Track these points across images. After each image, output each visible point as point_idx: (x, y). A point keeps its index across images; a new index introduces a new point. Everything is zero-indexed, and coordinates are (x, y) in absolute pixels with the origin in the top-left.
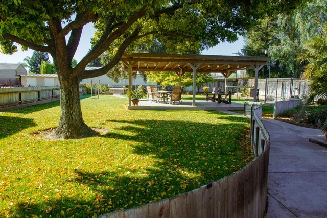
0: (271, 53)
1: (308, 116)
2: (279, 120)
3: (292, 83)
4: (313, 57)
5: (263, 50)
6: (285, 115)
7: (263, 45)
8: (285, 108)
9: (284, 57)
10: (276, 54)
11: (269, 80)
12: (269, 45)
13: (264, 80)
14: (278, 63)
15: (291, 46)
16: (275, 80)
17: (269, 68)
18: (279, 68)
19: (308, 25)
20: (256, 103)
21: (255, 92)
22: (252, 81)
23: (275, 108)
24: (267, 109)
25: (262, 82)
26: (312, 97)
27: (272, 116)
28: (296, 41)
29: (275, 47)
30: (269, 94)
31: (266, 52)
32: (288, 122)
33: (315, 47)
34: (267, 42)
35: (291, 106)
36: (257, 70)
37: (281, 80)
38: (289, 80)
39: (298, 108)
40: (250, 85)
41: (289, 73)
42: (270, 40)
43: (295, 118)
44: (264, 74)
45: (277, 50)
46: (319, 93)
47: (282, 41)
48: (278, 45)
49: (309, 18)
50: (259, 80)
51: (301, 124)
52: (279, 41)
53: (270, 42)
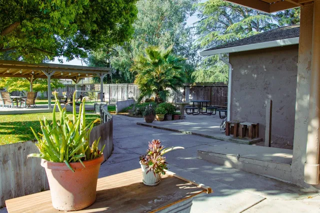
0: (112, 63)
1: (138, 110)
2: (120, 115)
3: (128, 87)
4: (140, 69)
5: (105, 59)
6: (124, 110)
7: (105, 55)
8: (124, 106)
9: (122, 66)
10: (116, 64)
11: (112, 85)
12: (110, 55)
13: (108, 85)
14: (118, 70)
15: (127, 57)
16: (116, 85)
17: (111, 75)
18: (119, 75)
19: (137, 43)
20: (103, 103)
21: (101, 95)
22: (98, 87)
23: (116, 106)
24: (111, 108)
25: (106, 86)
26: (141, 98)
27: (115, 113)
28: (130, 54)
29: (114, 57)
30: (113, 97)
31: (108, 61)
32: (125, 115)
34: (108, 52)
35: (128, 105)
36: (102, 78)
37: (120, 85)
38: (126, 85)
39: (132, 105)
40: (96, 89)
41: (126, 79)
42: (111, 51)
43: (130, 113)
44: (108, 80)
45: (116, 60)
46: (145, 95)
47: (120, 53)
48: (117, 56)
49: (138, 37)
50: (104, 85)
51: (134, 116)
52: (118, 53)
53: (110, 53)
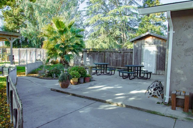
0: (21, 32)
1: (48, 72)
2: (30, 76)
3: (36, 51)
4: (47, 36)
5: (16, 30)
6: (33, 72)
7: (15, 26)
8: (33, 68)
9: (30, 35)
10: (25, 33)
11: (21, 49)
12: (20, 27)
13: (18, 49)
14: (26, 39)
15: (34, 29)
16: (25, 49)
17: (21, 42)
18: (27, 42)
19: (42, 18)
20: (11, 66)
21: (11, 58)
22: (8, 50)
23: (26, 68)
24: (20, 69)
25: (16, 51)
26: (48, 60)
27: (24, 74)
28: (36, 27)
29: (23, 28)
30: (22, 59)
31: (18, 31)
32: (36, 77)
33: (48, 30)
34: (18, 25)
35: (37, 66)
37: (29, 49)
38: (34, 49)
39: (41, 67)
40: (8, 52)
41: (33, 45)
42: (20, 24)
43: (40, 74)
44: (17, 45)
45: (25, 31)
47: (28, 26)
48: (26, 28)
49: (43, 14)
50: (14, 49)
51: (44, 78)
52: (26, 25)
53: (20, 25)
